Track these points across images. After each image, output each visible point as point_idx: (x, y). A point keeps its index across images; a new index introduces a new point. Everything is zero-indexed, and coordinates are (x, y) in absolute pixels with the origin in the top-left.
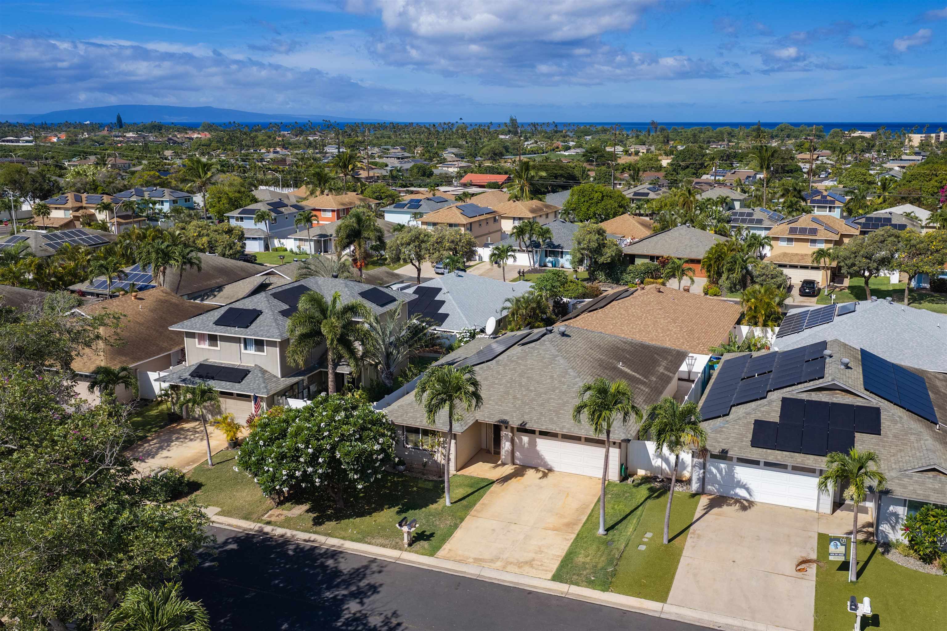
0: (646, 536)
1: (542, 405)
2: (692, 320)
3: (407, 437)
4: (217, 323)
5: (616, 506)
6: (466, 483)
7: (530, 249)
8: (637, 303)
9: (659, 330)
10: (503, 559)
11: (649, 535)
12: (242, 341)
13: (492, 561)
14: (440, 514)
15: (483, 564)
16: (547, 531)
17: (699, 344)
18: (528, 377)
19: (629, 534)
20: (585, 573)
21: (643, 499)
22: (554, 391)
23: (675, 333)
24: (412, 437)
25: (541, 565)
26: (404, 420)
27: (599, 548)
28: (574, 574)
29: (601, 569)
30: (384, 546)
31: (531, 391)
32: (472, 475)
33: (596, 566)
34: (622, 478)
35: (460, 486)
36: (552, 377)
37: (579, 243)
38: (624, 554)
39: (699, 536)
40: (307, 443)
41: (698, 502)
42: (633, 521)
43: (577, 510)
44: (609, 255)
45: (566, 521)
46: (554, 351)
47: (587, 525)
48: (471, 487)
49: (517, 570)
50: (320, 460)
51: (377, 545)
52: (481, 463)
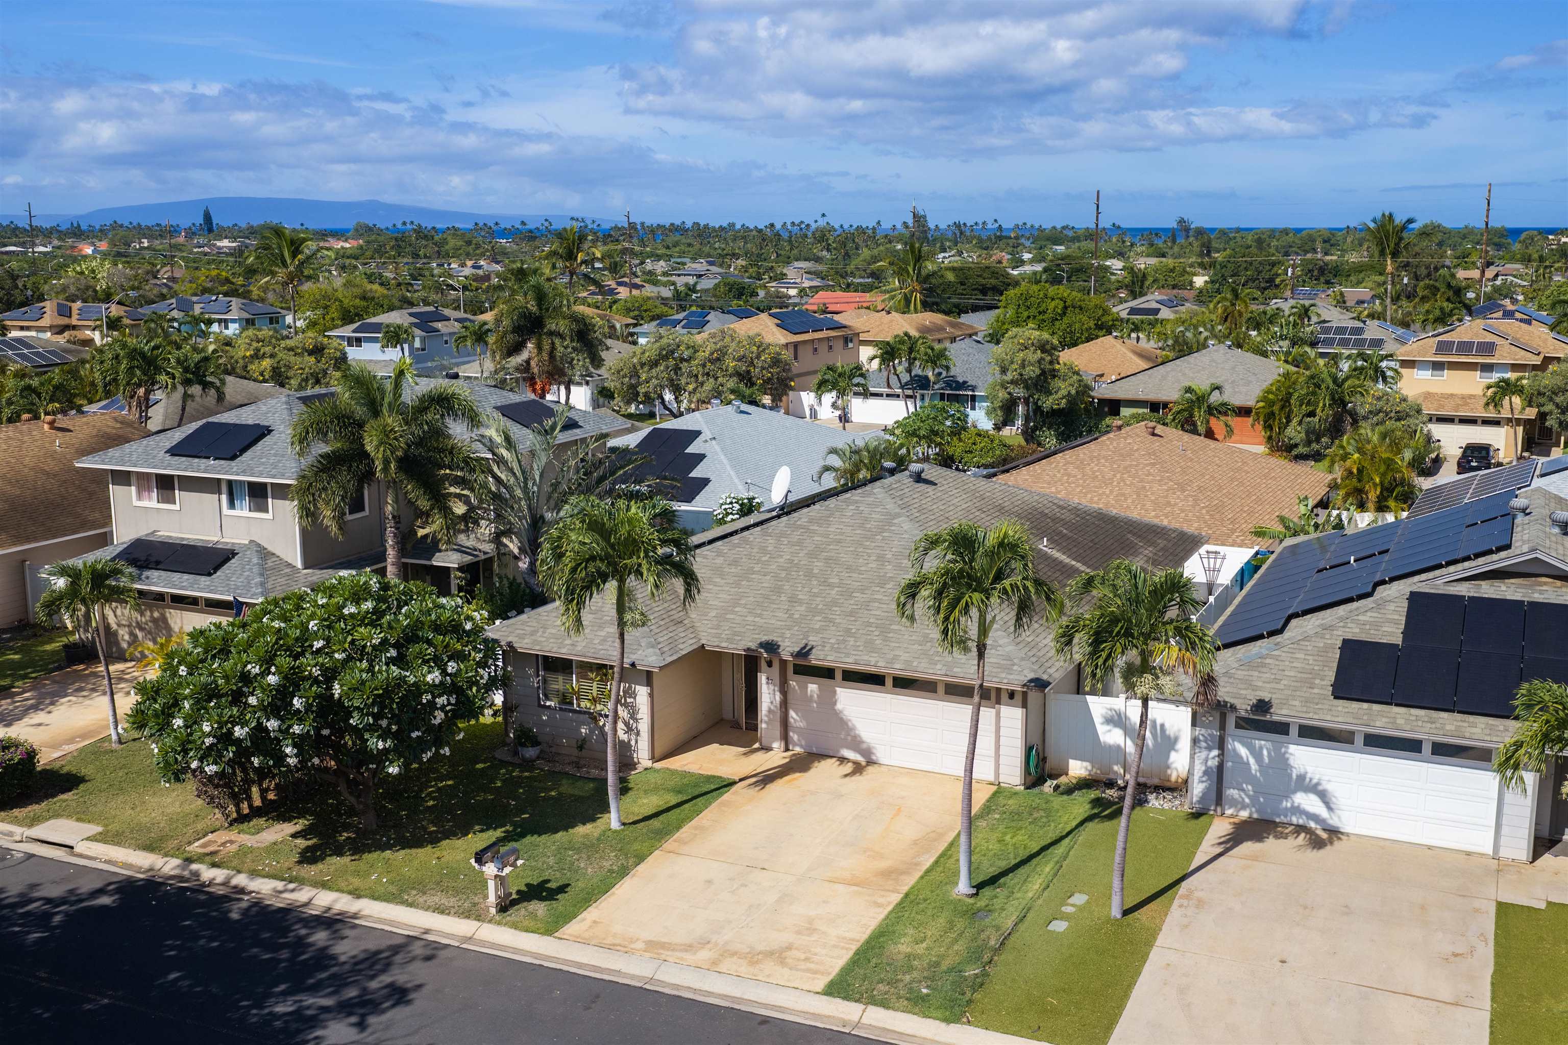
0: (1070, 901)
1: (852, 614)
2: (1220, 488)
3: (545, 681)
4: (175, 451)
5: (1008, 838)
6: (671, 784)
7: (910, 392)
8: (1103, 453)
9: (1149, 505)
10: (716, 944)
11: (1079, 899)
12: (224, 488)
13: (689, 948)
14: (591, 847)
15: (665, 954)
16: (837, 886)
17: (1233, 531)
18: (827, 559)
19: (1030, 895)
20: (907, 978)
21: (1074, 824)
22: (882, 585)
23: (1183, 511)
24: (558, 683)
25: (807, 959)
26: (536, 642)
27: (951, 924)
28: (881, 981)
29: (950, 970)
30: (441, 910)
31: (831, 586)
32: (686, 769)
33: (937, 964)
34: (1030, 779)
35: (656, 789)
36: (881, 558)
37: (1004, 371)
38: (1012, 938)
39: (1200, 904)
40: (268, 661)
41: (1204, 831)
42: (1045, 867)
43: (915, 843)
44: (1063, 392)
45: (884, 864)
46: (891, 506)
47: (933, 876)
48: (679, 792)
49: (744, 970)
50: (297, 703)
51: (427, 909)
52: (716, 745)
